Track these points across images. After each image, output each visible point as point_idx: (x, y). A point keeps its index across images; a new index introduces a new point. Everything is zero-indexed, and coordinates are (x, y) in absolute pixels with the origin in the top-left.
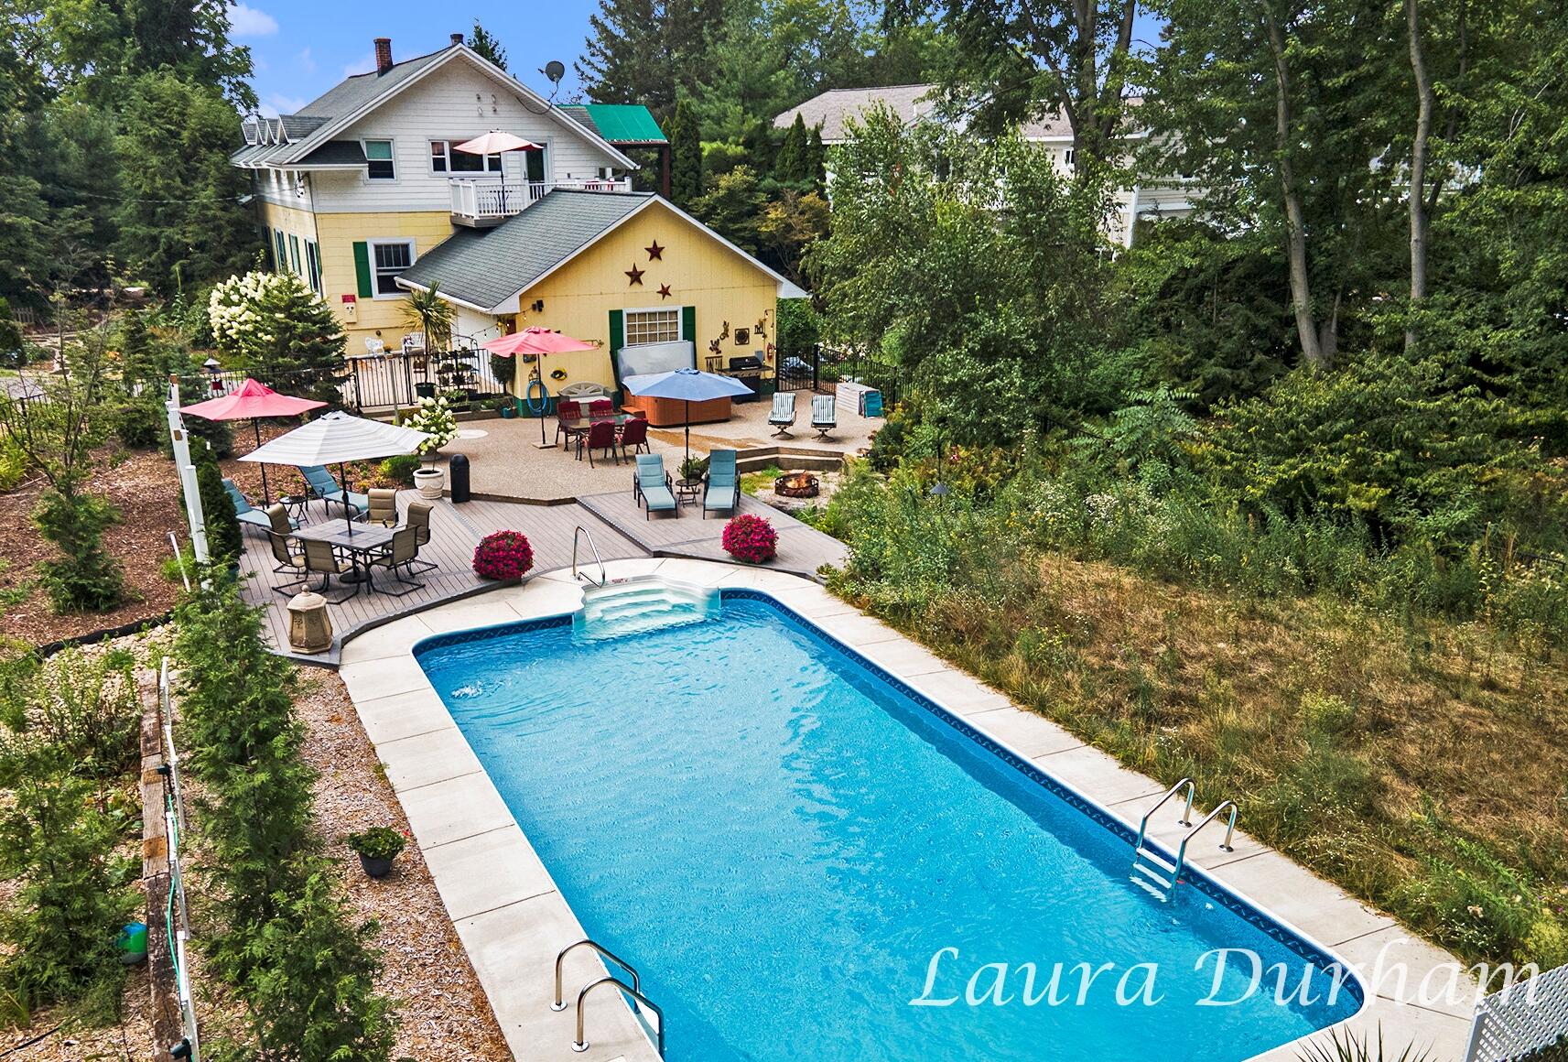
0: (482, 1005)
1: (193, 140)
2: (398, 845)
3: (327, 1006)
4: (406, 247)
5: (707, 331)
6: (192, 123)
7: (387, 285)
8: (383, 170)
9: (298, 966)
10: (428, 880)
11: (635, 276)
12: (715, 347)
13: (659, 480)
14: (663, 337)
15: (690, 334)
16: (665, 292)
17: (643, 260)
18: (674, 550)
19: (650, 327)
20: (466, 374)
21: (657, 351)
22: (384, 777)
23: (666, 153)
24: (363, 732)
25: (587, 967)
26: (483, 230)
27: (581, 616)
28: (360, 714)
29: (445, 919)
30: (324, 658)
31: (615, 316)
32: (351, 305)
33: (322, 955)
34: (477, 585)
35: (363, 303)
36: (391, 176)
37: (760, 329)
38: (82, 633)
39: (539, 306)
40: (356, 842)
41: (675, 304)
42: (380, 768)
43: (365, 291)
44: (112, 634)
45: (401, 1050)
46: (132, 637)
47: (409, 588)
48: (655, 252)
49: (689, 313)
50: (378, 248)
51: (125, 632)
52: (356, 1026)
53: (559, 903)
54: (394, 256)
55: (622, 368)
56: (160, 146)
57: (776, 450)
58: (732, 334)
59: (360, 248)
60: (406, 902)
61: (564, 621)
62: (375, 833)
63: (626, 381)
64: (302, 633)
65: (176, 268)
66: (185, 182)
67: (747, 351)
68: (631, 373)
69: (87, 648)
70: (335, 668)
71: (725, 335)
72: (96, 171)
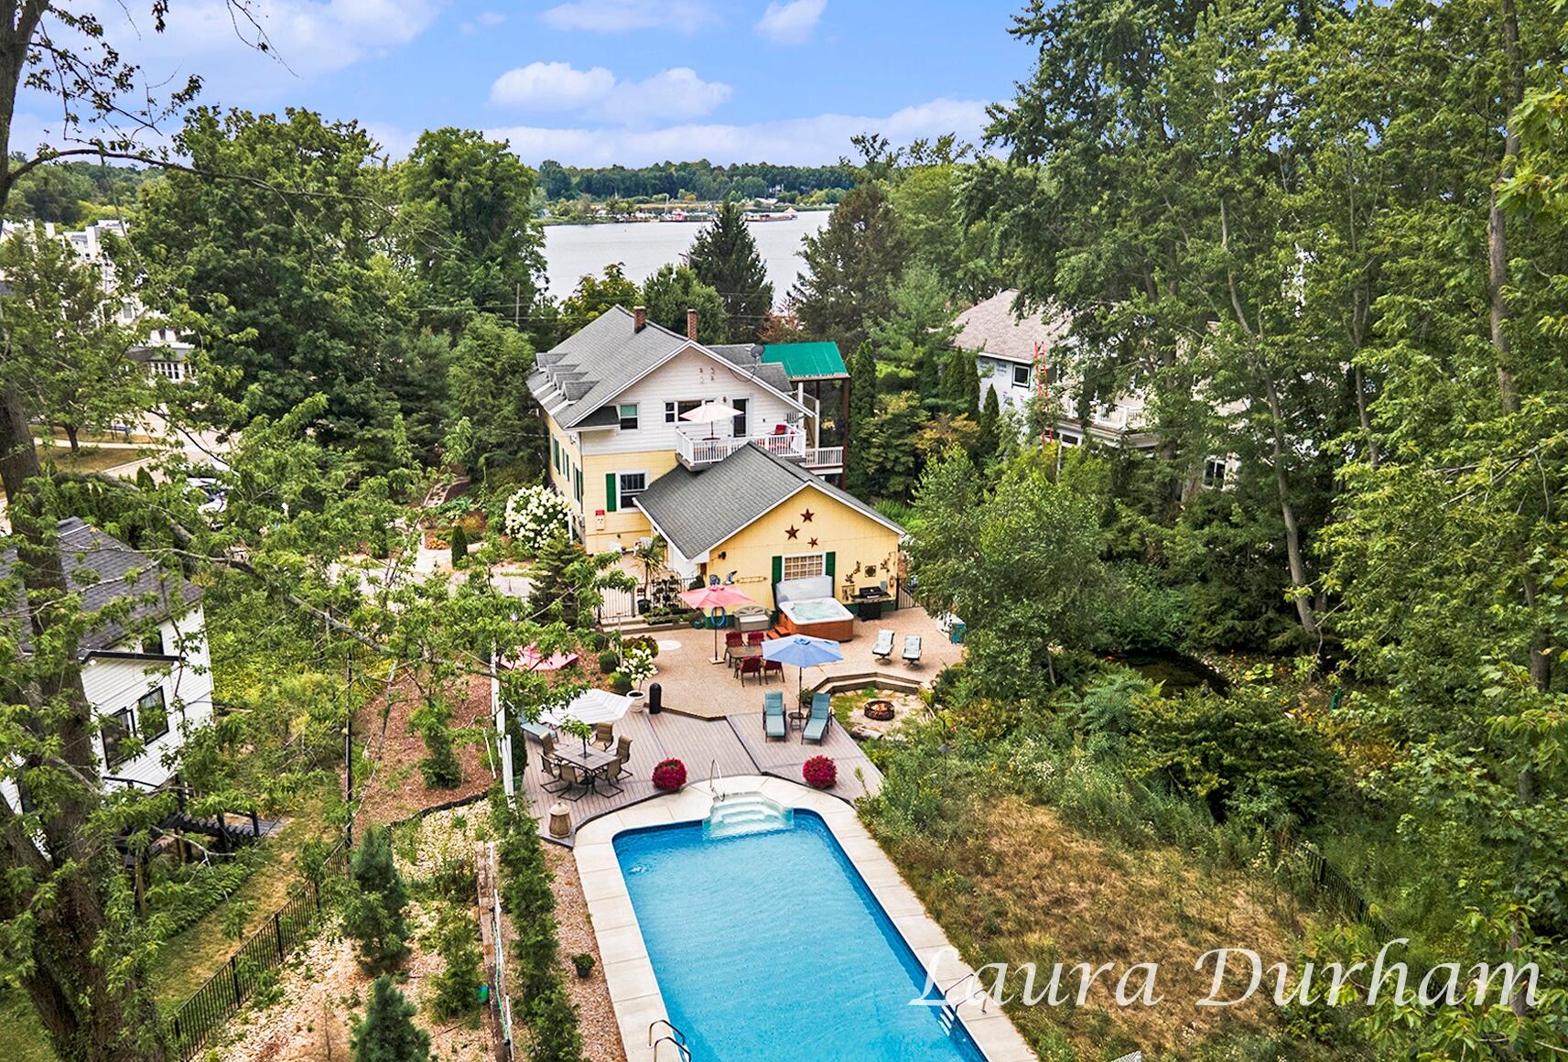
0: (619, 1041)
1: (502, 369)
2: (593, 963)
3: (560, 1034)
4: (642, 476)
5: (842, 569)
6: (504, 358)
7: (627, 502)
8: (630, 424)
9: (551, 1018)
10: (605, 981)
11: (792, 533)
12: (849, 579)
13: (778, 711)
14: (811, 573)
15: (831, 571)
16: (814, 543)
17: (798, 523)
18: (775, 772)
19: (802, 567)
20: (672, 595)
21: (806, 584)
22: (590, 922)
23: (847, 384)
24: (582, 893)
25: (663, 1031)
26: (697, 473)
27: (708, 821)
28: (582, 881)
29: (610, 1001)
30: (566, 842)
31: (777, 561)
32: (600, 517)
33: (560, 1016)
34: (653, 792)
35: (609, 515)
36: (636, 427)
37: (884, 566)
38: (441, 803)
39: (723, 556)
40: (575, 960)
41: (821, 551)
42: (589, 916)
43: (612, 507)
44: (456, 805)
45: (585, 1055)
46: (466, 807)
47: (615, 791)
48: (808, 517)
49: (831, 557)
50: (622, 477)
51: (462, 804)
52: (569, 1043)
53: (659, 1000)
54: (634, 481)
55: (779, 597)
56: (480, 373)
57: (875, 674)
58: (863, 570)
59: (610, 478)
60: (594, 991)
61: (699, 823)
62: (583, 956)
63: (781, 606)
64: (556, 827)
65: (482, 460)
66: (494, 397)
67: (874, 582)
68: (786, 599)
69: (443, 812)
70: (571, 849)
71: (858, 570)
72: (432, 375)
